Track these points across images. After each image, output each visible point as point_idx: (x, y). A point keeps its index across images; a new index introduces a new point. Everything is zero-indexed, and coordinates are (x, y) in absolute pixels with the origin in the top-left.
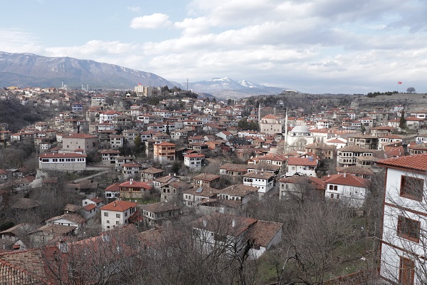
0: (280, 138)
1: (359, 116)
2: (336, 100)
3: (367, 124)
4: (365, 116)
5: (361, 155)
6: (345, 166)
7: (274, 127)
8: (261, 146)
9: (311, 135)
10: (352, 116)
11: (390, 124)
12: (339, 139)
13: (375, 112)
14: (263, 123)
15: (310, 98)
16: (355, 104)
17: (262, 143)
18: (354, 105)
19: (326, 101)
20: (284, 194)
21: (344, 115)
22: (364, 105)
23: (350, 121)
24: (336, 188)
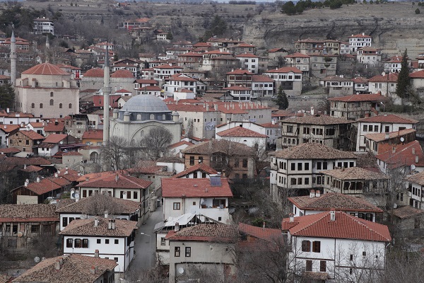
0: (83, 127)
1: (266, 63)
2: (194, 19)
3: (289, 85)
4: (281, 63)
5: (330, 166)
6: (312, 195)
7: (59, 97)
8: (35, 150)
9: (175, 119)
10: (250, 64)
11: (372, 88)
12: (245, 126)
13: (304, 52)
14: (27, 87)
15: (120, 13)
16: (256, 33)
17: (38, 143)
18: (252, 35)
19: (167, 21)
20: (181, 271)
21: (232, 62)
22: (277, 34)
23: (248, 77)
24: (317, 248)
